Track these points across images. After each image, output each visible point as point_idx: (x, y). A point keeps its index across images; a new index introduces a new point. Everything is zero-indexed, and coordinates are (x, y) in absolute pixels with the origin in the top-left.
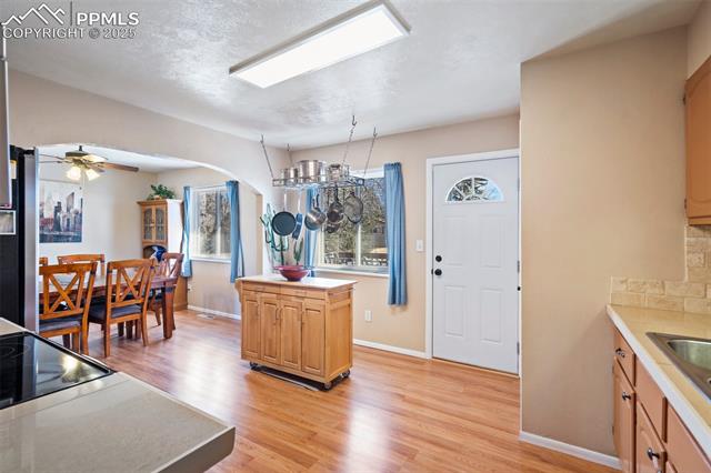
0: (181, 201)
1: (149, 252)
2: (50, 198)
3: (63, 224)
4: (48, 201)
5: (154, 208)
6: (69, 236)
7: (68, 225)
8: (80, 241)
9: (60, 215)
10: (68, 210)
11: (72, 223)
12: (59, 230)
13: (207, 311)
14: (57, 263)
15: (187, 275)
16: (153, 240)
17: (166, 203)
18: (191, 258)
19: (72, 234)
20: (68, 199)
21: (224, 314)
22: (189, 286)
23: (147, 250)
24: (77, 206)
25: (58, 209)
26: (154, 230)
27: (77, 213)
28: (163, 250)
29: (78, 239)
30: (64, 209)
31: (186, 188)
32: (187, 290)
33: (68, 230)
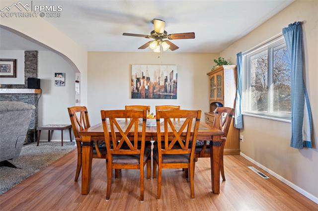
0: (234, 66)
1: (213, 107)
2: (162, 74)
3: (168, 88)
4: (162, 77)
5: (215, 75)
6: (171, 96)
7: (170, 90)
8: (176, 98)
9: (167, 83)
10: (171, 81)
11: (172, 88)
12: (167, 92)
13: (259, 165)
14: (124, 109)
15: (240, 127)
16: (215, 99)
17: (223, 69)
18: (242, 113)
19: (172, 94)
20: (170, 74)
21: (280, 177)
22: (242, 137)
23: (213, 105)
24: (174, 78)
25: (166, 80)
26: (216, 91)
27: (174, 82)
28: (221, 105)
29: (175, 97)
30: (169, 80)
31: (239, 55)
32: (240, 139)
33: (170, 92)
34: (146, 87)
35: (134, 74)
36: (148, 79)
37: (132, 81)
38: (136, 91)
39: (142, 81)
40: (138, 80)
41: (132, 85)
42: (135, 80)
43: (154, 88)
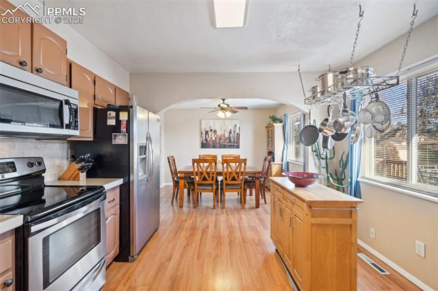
0: (283, 124)
2: (227, 128)
5: (270, 129)
6: (234, 146)
8: (239, 148)
11: (236, 139)
16: (270, 148)
17: (274, 126)
18: (288, 161)
20: (234, 128)
24: (237, 131)
26: (270, 142)
27: (237, 134)
31: (285, 116)
34: (214, 139)
35: (203, 127)
36: (215, 131)
37: (202, 133)
38: (205, 142)
39: (210, 133)
40: (207, 132)
41: (202, 137)
42: (204, 133)
43: (220, 139)
